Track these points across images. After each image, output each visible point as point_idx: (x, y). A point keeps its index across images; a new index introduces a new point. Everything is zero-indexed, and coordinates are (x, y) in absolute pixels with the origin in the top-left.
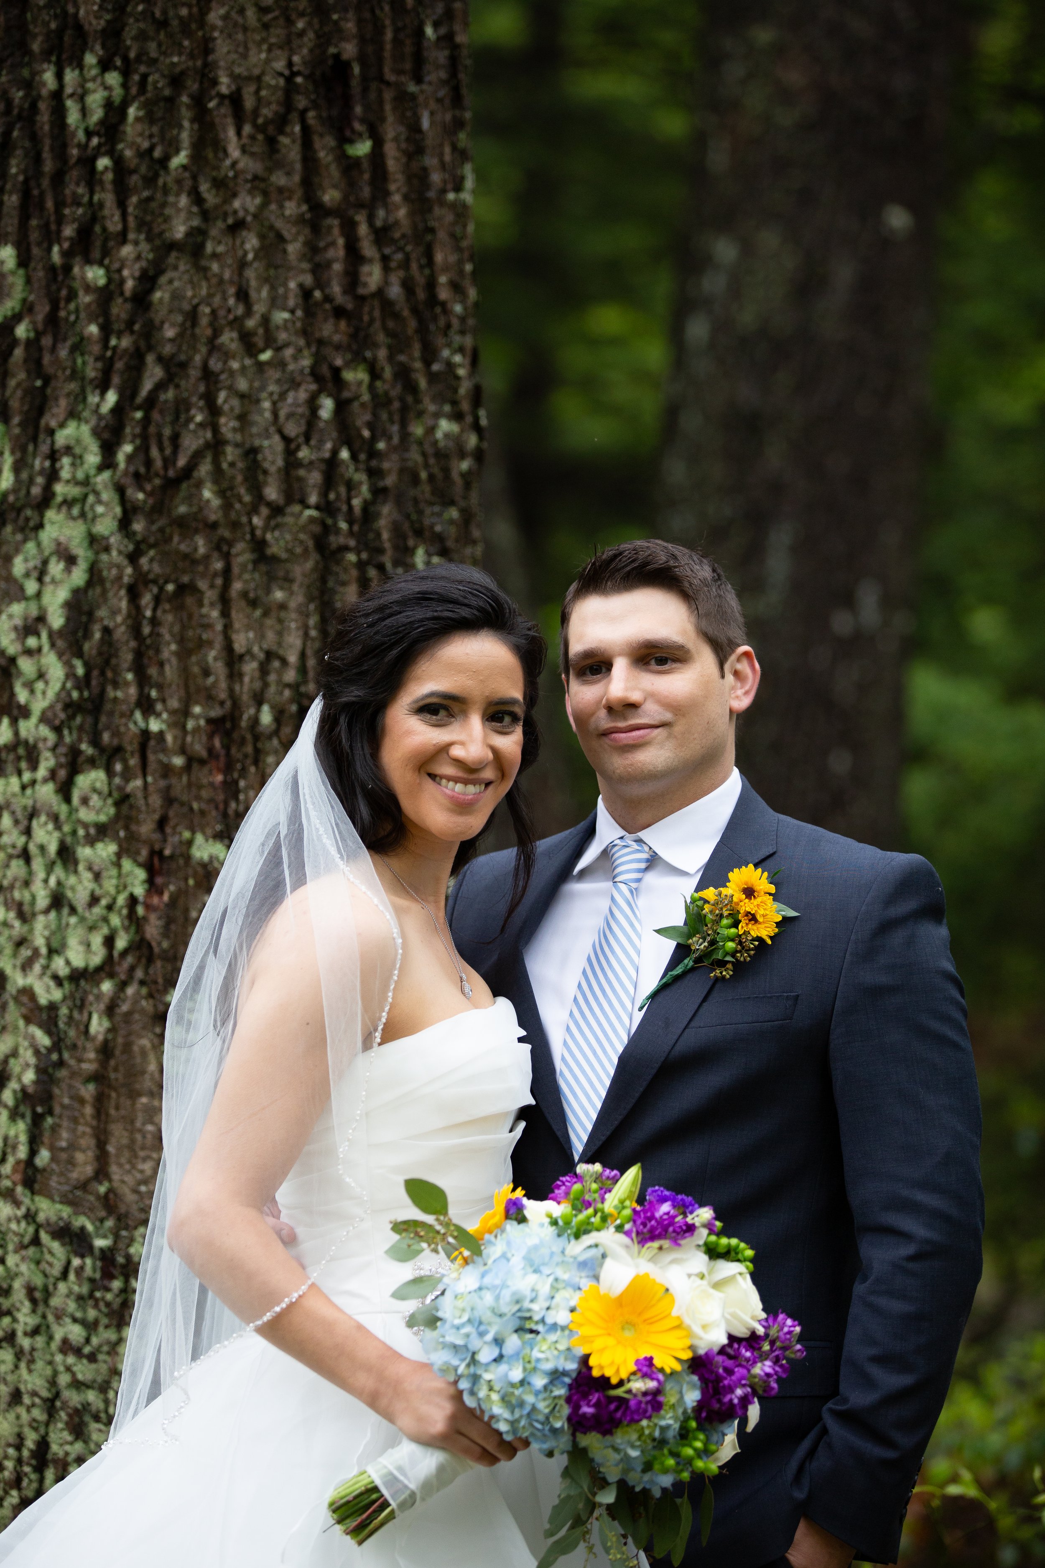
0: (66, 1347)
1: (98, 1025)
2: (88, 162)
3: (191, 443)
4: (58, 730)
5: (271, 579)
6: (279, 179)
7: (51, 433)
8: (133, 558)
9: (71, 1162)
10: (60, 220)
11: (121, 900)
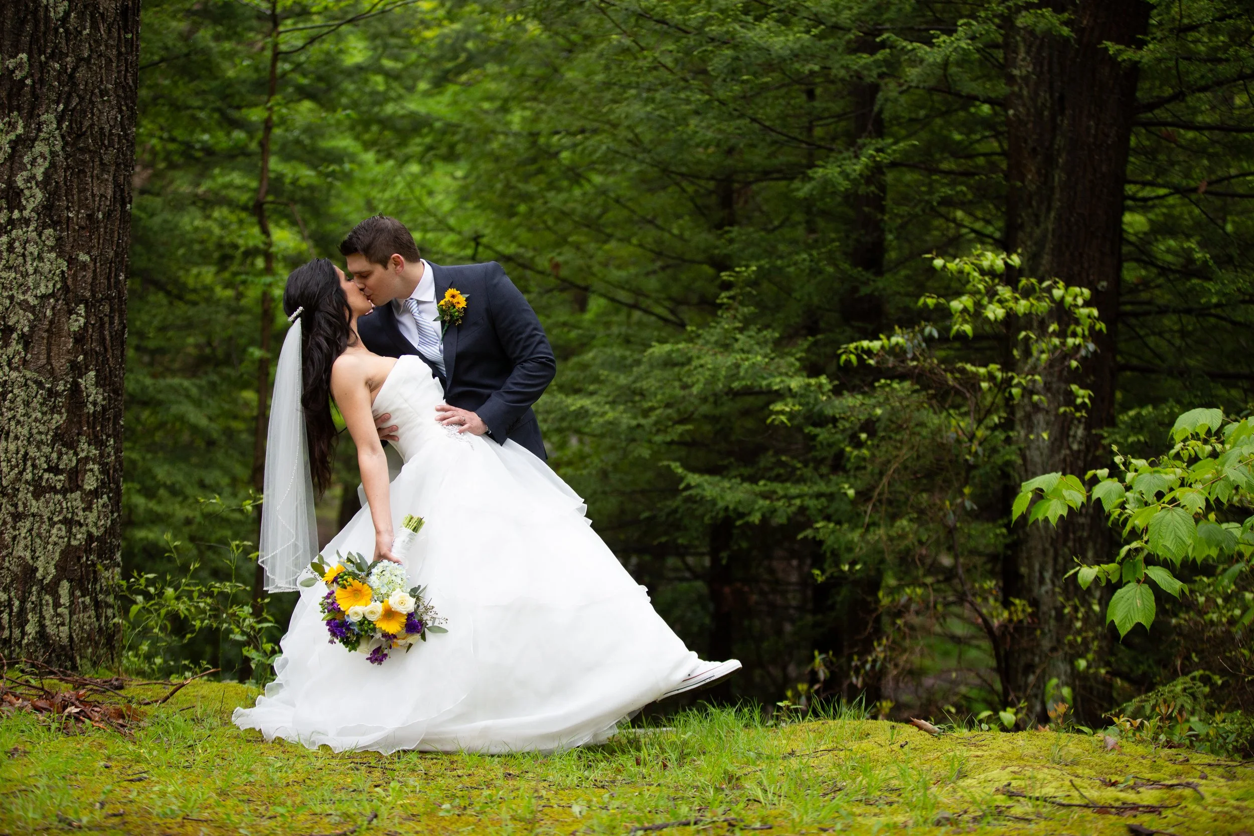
0: (36, 420)
1: (49, 313)
2: (56, 30)
3: (87, 123)
4: (38, 214)
5: (103, 170)
6: (111, 42)
7: (39, 116)
8: (66, 159)
9: (38, 359)
10: (46, 46)
11: (58, 272)
